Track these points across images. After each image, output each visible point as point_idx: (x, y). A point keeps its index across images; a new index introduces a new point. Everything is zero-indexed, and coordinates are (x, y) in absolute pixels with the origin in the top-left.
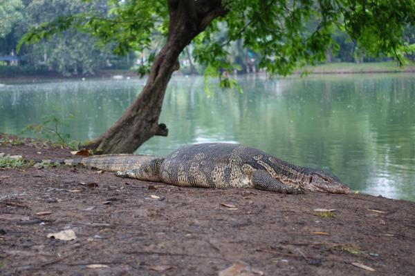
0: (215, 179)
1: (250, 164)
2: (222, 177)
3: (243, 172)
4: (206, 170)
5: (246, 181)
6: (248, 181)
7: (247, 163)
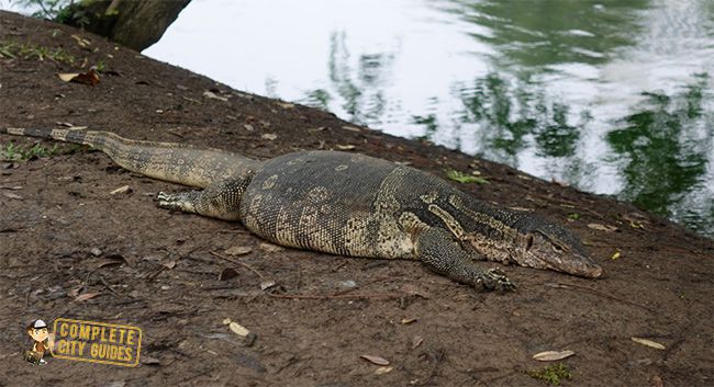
0: (349, 241)
1: (414, 211)
2: (363, 238)
3: (401, 228)
4: (332, 224)
5: (407, 245)
6: (411, 246)
7: (408, 210)
